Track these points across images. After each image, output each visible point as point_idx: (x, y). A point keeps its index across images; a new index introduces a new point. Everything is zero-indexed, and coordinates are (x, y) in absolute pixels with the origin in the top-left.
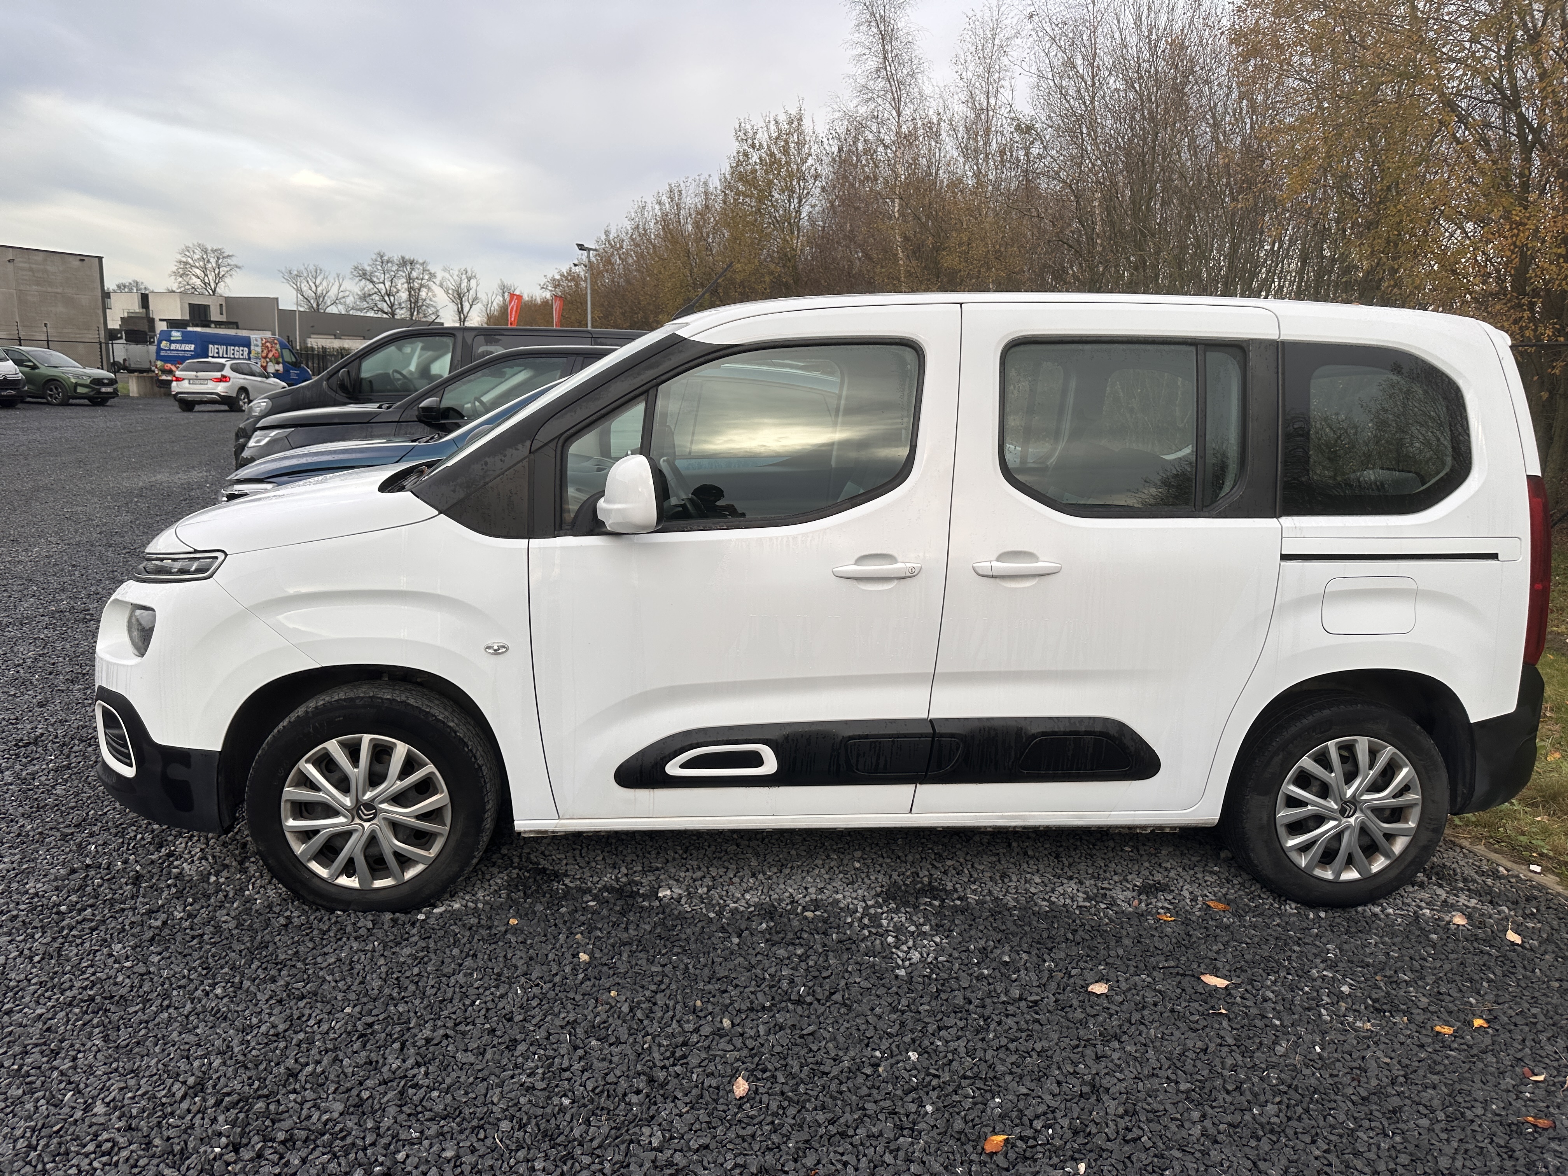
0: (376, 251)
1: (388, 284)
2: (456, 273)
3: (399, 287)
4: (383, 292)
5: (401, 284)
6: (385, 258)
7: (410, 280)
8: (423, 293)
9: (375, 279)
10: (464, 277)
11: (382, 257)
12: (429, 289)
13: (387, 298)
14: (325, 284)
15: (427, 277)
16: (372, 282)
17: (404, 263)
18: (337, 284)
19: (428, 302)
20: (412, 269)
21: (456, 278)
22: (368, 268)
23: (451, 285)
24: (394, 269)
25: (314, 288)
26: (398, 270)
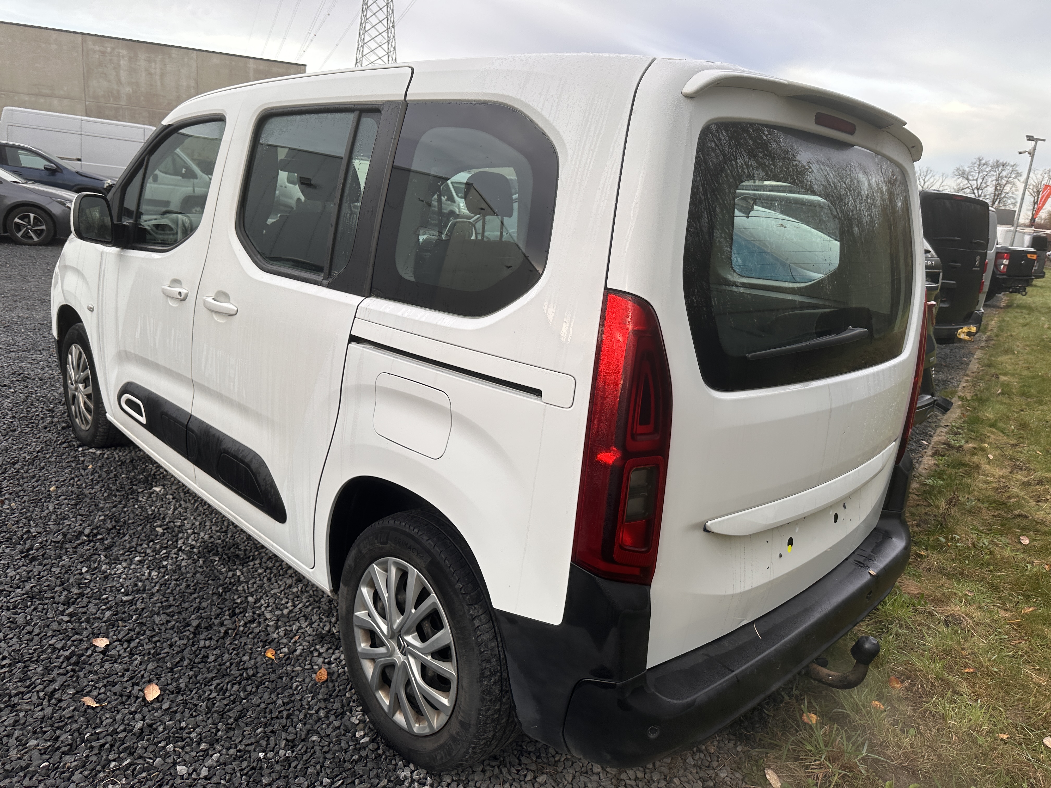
0: (977, 157)
1: (980, 181)
2: (1041, 172)
3: (988, 184)
4: (974, 187)
5: (991, 181)
6: (983, 162)
7: (999, 178)
8: (1007, 188)
9: (970, 178)
11: (980, 161)
12: (1014, 185)
13: (976, 191)
14: (931, 180)
15: (1013, 176)
16: (968, 179)
17: (997, 165)
18: (940, 181)
19: (1010, 194)
20: (1002, 170)
21: (1039, 176)
22: (967, 170)
24: (988, 170)
25: (922, 184)
26: (990, 171)
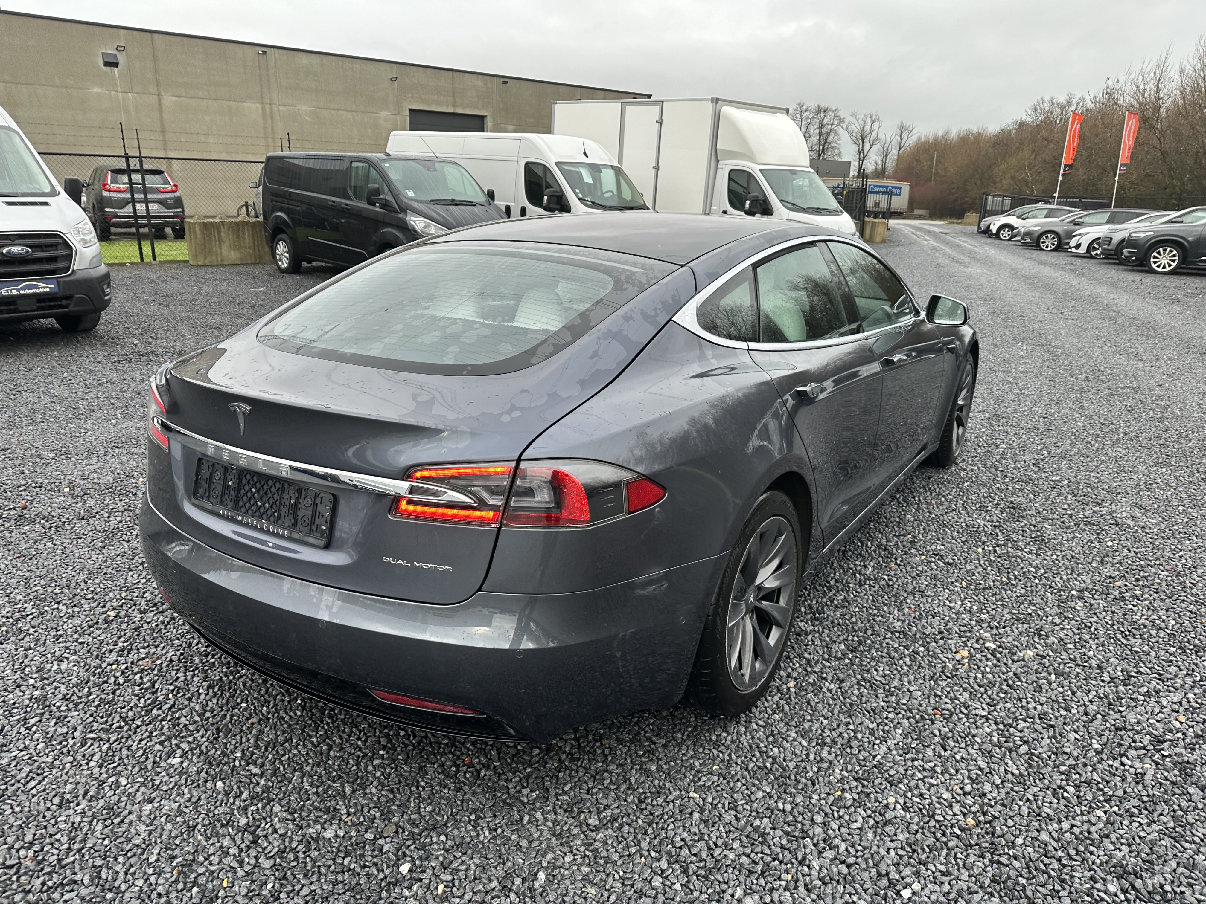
10: (869, 120)
23: (855, 128)
